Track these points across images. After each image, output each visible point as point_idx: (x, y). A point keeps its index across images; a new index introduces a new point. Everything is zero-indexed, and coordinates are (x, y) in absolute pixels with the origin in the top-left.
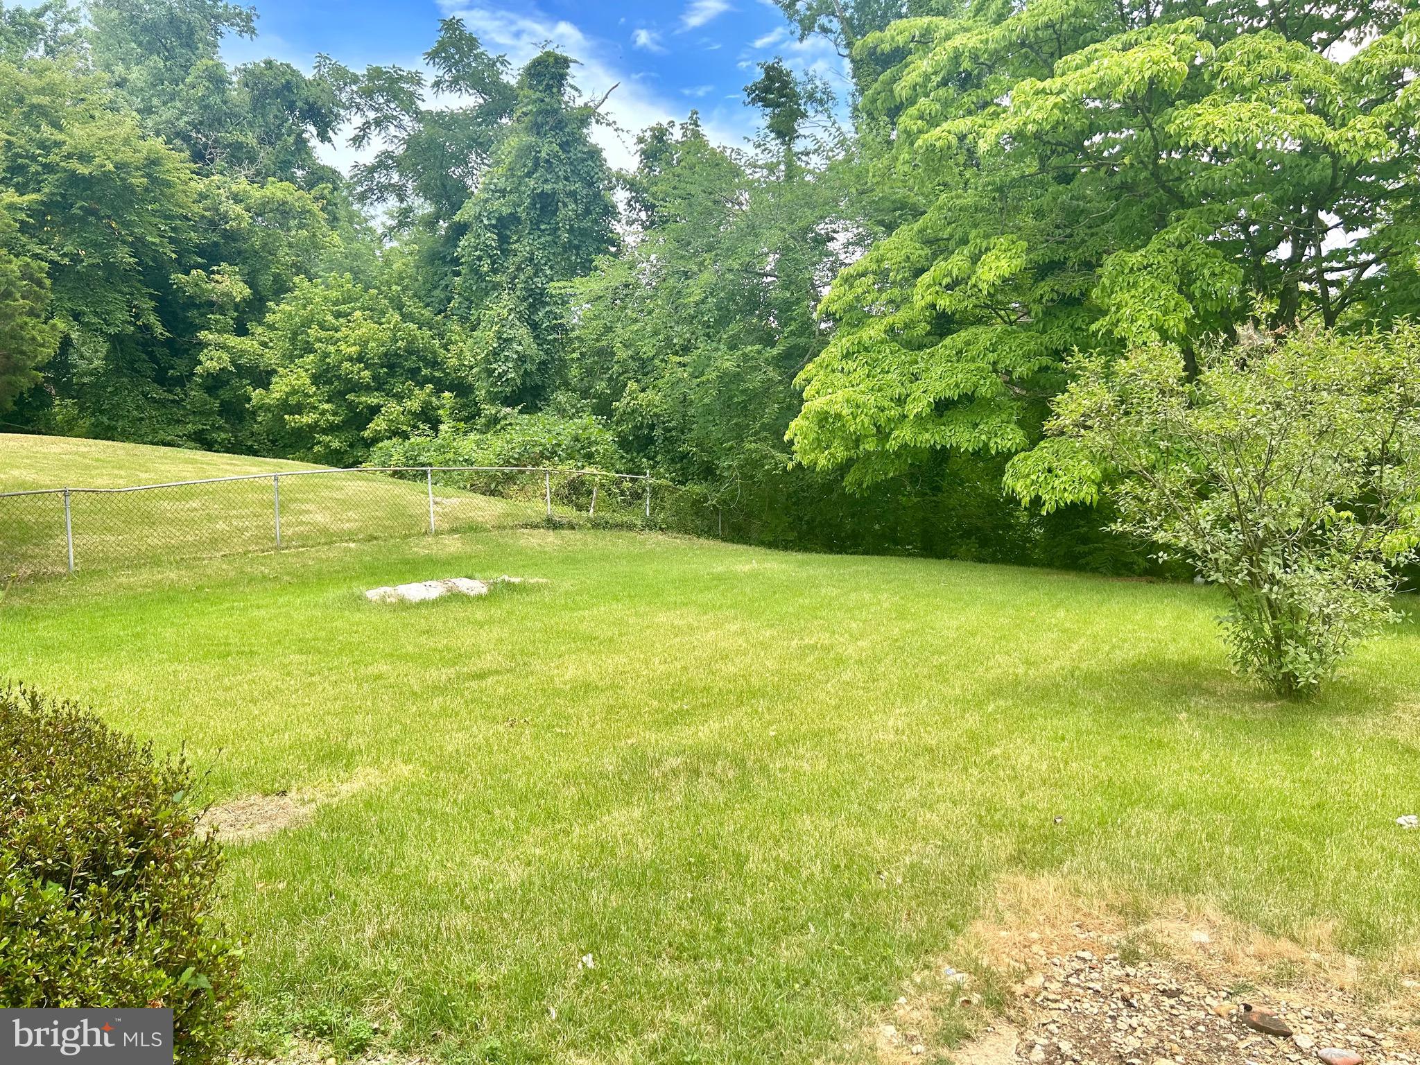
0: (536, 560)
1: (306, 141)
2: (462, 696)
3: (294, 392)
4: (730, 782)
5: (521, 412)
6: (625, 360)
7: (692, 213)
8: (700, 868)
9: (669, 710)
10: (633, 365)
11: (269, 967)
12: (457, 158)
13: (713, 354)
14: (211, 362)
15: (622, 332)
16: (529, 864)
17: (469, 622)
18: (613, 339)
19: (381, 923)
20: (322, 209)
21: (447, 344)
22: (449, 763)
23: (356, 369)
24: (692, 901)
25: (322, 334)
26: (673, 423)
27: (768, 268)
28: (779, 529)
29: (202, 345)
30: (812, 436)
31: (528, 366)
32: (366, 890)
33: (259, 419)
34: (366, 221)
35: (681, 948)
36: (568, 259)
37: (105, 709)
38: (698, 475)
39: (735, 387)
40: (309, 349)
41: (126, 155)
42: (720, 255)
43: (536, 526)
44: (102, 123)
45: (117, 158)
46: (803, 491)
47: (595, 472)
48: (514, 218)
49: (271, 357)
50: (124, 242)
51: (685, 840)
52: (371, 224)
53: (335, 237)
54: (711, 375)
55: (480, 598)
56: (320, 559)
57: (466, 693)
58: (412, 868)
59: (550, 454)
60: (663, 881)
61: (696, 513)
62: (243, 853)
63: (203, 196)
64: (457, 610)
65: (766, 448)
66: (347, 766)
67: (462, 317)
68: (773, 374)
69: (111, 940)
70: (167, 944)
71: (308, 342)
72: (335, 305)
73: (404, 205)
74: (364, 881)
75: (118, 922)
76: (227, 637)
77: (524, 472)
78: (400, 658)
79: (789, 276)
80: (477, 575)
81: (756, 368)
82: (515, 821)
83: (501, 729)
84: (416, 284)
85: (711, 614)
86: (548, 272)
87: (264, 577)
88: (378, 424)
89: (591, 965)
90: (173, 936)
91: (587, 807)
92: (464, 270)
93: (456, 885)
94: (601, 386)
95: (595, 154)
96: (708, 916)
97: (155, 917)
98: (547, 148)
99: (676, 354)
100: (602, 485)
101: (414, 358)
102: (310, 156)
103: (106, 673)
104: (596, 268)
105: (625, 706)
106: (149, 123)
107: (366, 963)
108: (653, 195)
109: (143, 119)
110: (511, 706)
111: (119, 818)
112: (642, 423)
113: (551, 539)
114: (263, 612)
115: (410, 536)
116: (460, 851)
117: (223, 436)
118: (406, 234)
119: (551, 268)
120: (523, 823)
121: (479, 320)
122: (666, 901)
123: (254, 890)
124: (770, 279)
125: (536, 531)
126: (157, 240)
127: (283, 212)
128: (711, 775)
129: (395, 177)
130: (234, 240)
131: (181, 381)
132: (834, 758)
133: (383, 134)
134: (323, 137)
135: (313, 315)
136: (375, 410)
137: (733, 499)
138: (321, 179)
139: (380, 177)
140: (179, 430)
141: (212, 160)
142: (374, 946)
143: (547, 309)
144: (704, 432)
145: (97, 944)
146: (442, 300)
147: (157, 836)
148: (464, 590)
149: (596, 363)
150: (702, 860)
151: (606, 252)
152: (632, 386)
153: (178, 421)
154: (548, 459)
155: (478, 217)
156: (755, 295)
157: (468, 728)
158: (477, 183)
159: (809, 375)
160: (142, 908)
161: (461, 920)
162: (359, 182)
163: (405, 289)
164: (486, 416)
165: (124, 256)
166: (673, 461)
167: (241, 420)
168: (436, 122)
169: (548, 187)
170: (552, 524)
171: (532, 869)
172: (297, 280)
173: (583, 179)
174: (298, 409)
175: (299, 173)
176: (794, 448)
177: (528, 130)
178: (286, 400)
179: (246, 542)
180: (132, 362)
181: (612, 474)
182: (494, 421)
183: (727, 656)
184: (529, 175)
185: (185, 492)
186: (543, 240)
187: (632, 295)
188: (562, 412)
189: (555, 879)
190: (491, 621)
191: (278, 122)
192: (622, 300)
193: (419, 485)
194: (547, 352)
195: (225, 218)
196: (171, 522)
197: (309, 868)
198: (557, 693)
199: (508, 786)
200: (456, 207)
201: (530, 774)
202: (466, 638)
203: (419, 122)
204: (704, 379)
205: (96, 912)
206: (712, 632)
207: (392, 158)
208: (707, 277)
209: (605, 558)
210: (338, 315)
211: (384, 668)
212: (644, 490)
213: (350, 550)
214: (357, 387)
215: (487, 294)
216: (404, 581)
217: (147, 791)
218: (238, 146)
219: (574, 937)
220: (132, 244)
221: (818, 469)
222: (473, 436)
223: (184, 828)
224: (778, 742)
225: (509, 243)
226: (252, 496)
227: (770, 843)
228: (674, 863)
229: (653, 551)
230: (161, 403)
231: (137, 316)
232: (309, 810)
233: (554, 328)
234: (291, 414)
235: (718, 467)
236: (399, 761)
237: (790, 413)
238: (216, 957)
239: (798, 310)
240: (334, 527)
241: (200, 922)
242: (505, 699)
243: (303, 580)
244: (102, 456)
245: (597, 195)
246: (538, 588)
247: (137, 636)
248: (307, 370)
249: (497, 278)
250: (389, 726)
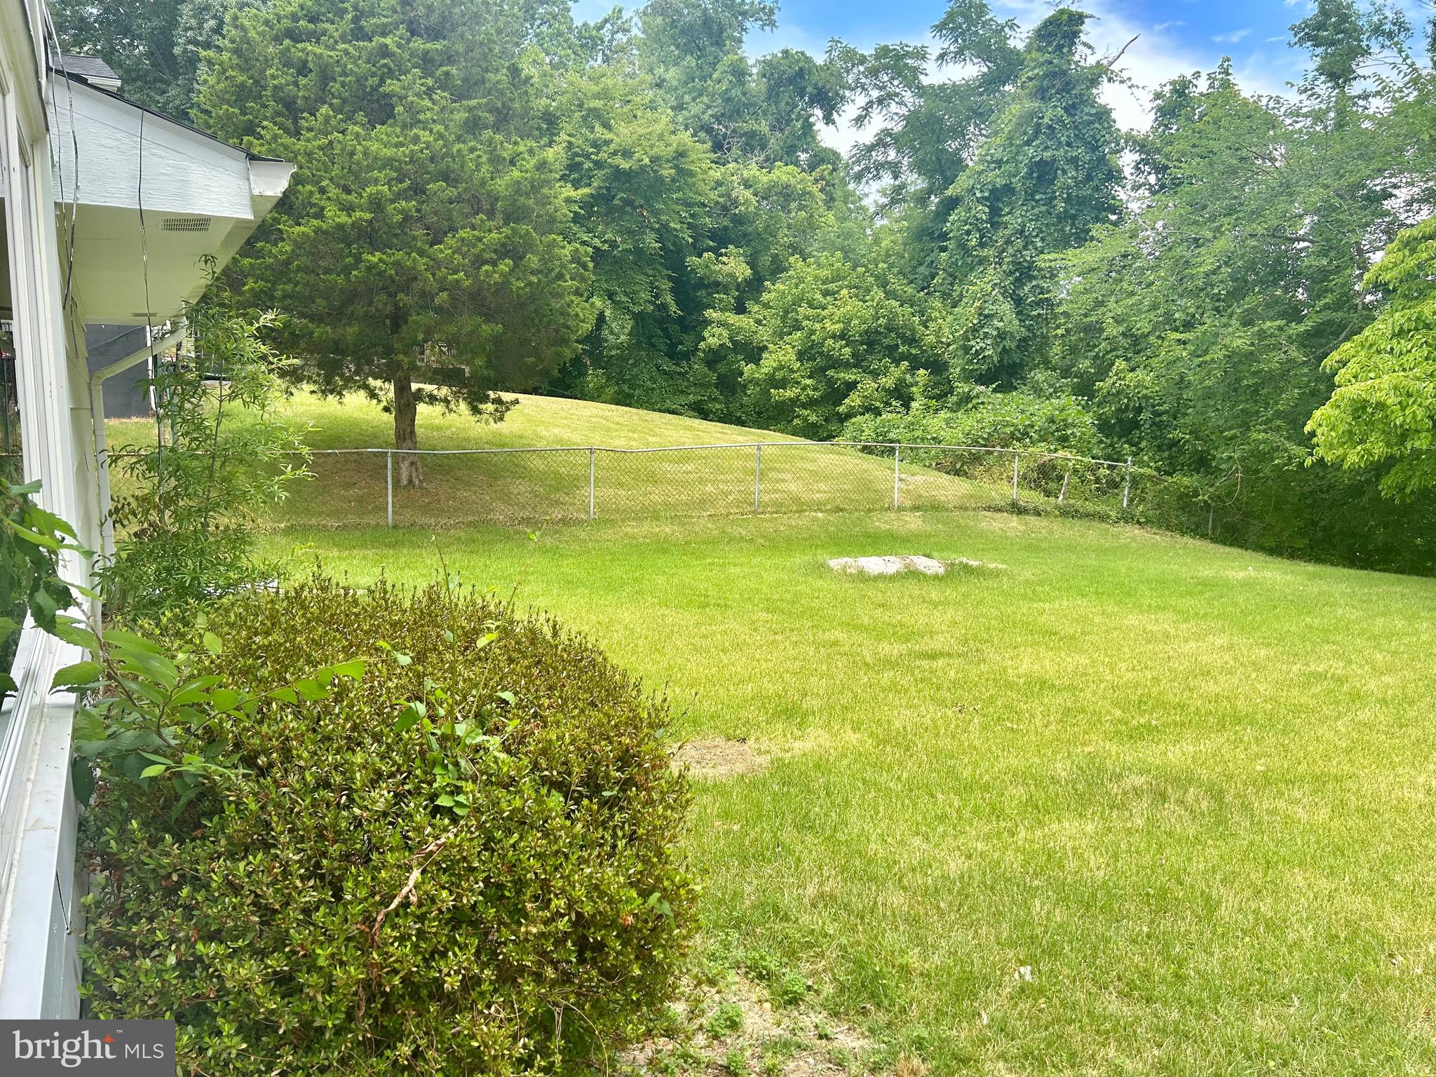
0: (997, 545)
1: (812, 125)
2: (913, 675)
3: (781, 367)
4: (1203, 814)
5: (995, 391)
6: (1115, 337)
7: (1212, 173)
8: (1161, 902)
9: (1135, 722)
10: (1125, 342)
11: (720, 902)
12: (955, 131)
13: (1222, 331)
14: (714, 338)
15: (1117, 306)
16: (969, 857)
17: (924, 601)
18: (1104, 314)
19: (821, 884)
20: (821, 191)
21: (927, 321)
22: (896, 738)
23: (838, 346)
24: (1149, 936)
25: (810, 312)
26: (1166, 407)
27: (1301, 232)
28: (1286, 534)
29: (707, 323)
30: (1342, 428)
31: (1007, 343)
32: (810, 848)
33: (749, 392)
34: (860, 199)
35: (1132, 985)
36: (1062, 230)
37: (606, 641)
38: (1189, 465)
39: (1245, 368)
40: (797, 327)
41: (660, 150)
42: (1243, 219)
43: (999, 510)
44: (642, 121)
45: (652, 153)
46: (1322, 491)
47: (1069, 456)
48: (1009, 189)
49: (764, 334)
50: (652, 229)
51: (1144, 868)
52: (865, 202)
53: (831, 217)
54: (1217, 354)
55: (936, 577)
56: (790, 526)
57: (917, 672)
58: (854, 835)
59: (1022, 435)
60: (1116, 906)
61: (1183, 508)
62: (706, 790)
63: (719, 183)
64: (913, 588)
65: (1278, 439)
66: (800, 724)
67: (944, 294)
68: (1295, 353)
69: (596, 853)
70: (640, 867)
71: (797, 320)
72: (824, 283)
73: (897, 183)
74: (809, 838)
75: (602, 838)
76: (707, 590)
77: (992, 453)
78: (856, 627)
79: (1328, 240)
80: (935, 554)
81: (1277, 347)
82: (958, 810)
83: (950, 713)
84: (903, 261)
85: (1193, 623)
86: (1039, 244)
87: (742, 538)
88: (854, 400)
89: (1028, 977)
90: (646, 861)
91: (1036, 810)
92: (951, 245)
93: (895, 863)
94: (1084, 364)
95: (1104, 115)
96: (1167, 959)
97: (632, 838)
98: (1052, 112)
99: (1176, 330)
100: (1075, 471)
101: (893, 335)
102: (814, 138)
103: (610, 610)
104: (1092, 238)
105: (1083, 711)
106: (680, 118)
107: (805, 919)
108: (1167, 156)
109: (676, 115)
110: (960, 692)
111: (611, 743)
112: (1127, 406)
113: (1014, 524)
114: (738, 570)
115: (875, 510)
116: (901, 829)
117: (718, 406)
118: (897, 211)
119: (1043, 240)
120: (967, 814)
121: (961, 296)
122: (1117, 928)
123: (713, 826)
124: (1302, 245)
125: (999, 515)
126: (678, 226)
127: (786, 195)
128: (1181, 802)
129: (892, 155)
130: (742, 224)
131: (686, 356)
132: (1340, 808)
133: (884, 112)
134: (828, 120)
135: (803, 294)
136: (852, 386)
137: (1229, 495)
138: (822, 161)
139: (878, 156)
140: (683, 400)
141: (729, 149)
142: (814, 906)
143: (1034, 283)
144: (1201, 418)
145: (585, 854)
146: (926, 277)
147: (640, 765)
148: (921, 568)
149: (1081, 340)
150: (1163, 893)
151: (1107, 220)
152: (1120, 364)
153: (682, 392)
154: (1019, 440)
155: (971, 191)
156: (1281, 264)
157: (916, 707)
158: (972, 158)
159: (1344, 356)
160: (622, 828)
161: (897, 899)
162: (858, 161)
163: (891, 266)
164: (958, 394)
165: (651, 242)
166: (1160, 448)
167: (733, 392)
168: (937, 95)
169: (1047, 155)
170: (1016, 509)
171: (973, 862)
172: (792, 259)
173: (1086, 143)
174: (782, 384)
175: (803, 157)
176: (1315, 440)
177: (1033, 96)
178: (773, 375)
179: (728, 506)
180: (650, 338)
181: (1088, 460)
182: (966, 399)
183: (1209, 673)
184: (1028, 143)
185: (684, 456)
186: (1036, 211)
187: (1130, 266)
188: (1038, 391)
189: (996, 880)
190: (946, 603)
191: (789, 108)
192: (1118, 272)
193: (886, 461)
194: (1029, 329)
195: (735, 203)
196: (670, 482)
197: (760, 816)
198: (1010, 685)
199: (952, 773)
200: (949, 181)
201: (976, 765)
202: (920, 617)
203: (920, 97)
204: (1208, 358)
205: (585, 826)
206: (1192, 644)
207: (890, 135)
208: (1223, 244)
209: (1071, 548)
210: (826, 293)
211: (839, 635)
212: (1123, 479)
213: (817, 519)
214: (837, 364)
215: (972, 269)
216: (865, 554)
217: (634, 723)
218: (752, 135)
219: (1013, 944)
220: (657, 231)
221: (1345, 466)
222: (943, 414)
223: (660, 762)
224: (1267, 780)
225: (1000, 216)
226: (737, 463)
227: (1249, 893)
228: (1130, 891)
229: (1126, 546)
230: (669, 375)
231: (657, 296)
232: (764, 760)
233: (1039, 303)
234: (775, 388)
235: (1214, 457)
236: (848, 727)
237: (1314, 399)
238: (678, 888)
239: (1337, 280)
240: (805, 497)
241: (668, 852)
242: (955, 683)
243: (775, 544)
244: (621, 420)
245: (1102, 159)
246: (996, 574)
247: (636, 580)
248: (794, 347)
249: (985, 252)
250: (841, 692)
